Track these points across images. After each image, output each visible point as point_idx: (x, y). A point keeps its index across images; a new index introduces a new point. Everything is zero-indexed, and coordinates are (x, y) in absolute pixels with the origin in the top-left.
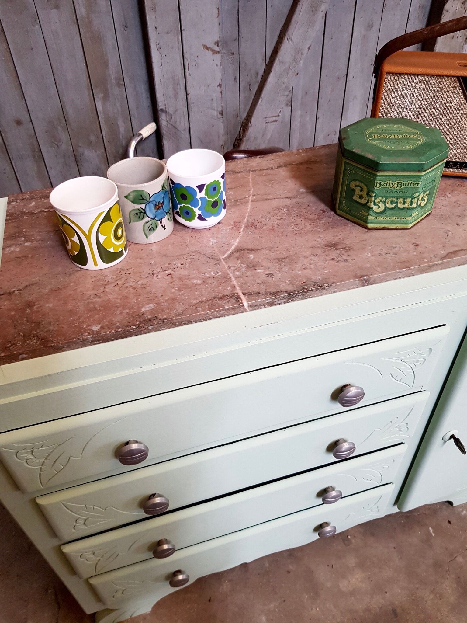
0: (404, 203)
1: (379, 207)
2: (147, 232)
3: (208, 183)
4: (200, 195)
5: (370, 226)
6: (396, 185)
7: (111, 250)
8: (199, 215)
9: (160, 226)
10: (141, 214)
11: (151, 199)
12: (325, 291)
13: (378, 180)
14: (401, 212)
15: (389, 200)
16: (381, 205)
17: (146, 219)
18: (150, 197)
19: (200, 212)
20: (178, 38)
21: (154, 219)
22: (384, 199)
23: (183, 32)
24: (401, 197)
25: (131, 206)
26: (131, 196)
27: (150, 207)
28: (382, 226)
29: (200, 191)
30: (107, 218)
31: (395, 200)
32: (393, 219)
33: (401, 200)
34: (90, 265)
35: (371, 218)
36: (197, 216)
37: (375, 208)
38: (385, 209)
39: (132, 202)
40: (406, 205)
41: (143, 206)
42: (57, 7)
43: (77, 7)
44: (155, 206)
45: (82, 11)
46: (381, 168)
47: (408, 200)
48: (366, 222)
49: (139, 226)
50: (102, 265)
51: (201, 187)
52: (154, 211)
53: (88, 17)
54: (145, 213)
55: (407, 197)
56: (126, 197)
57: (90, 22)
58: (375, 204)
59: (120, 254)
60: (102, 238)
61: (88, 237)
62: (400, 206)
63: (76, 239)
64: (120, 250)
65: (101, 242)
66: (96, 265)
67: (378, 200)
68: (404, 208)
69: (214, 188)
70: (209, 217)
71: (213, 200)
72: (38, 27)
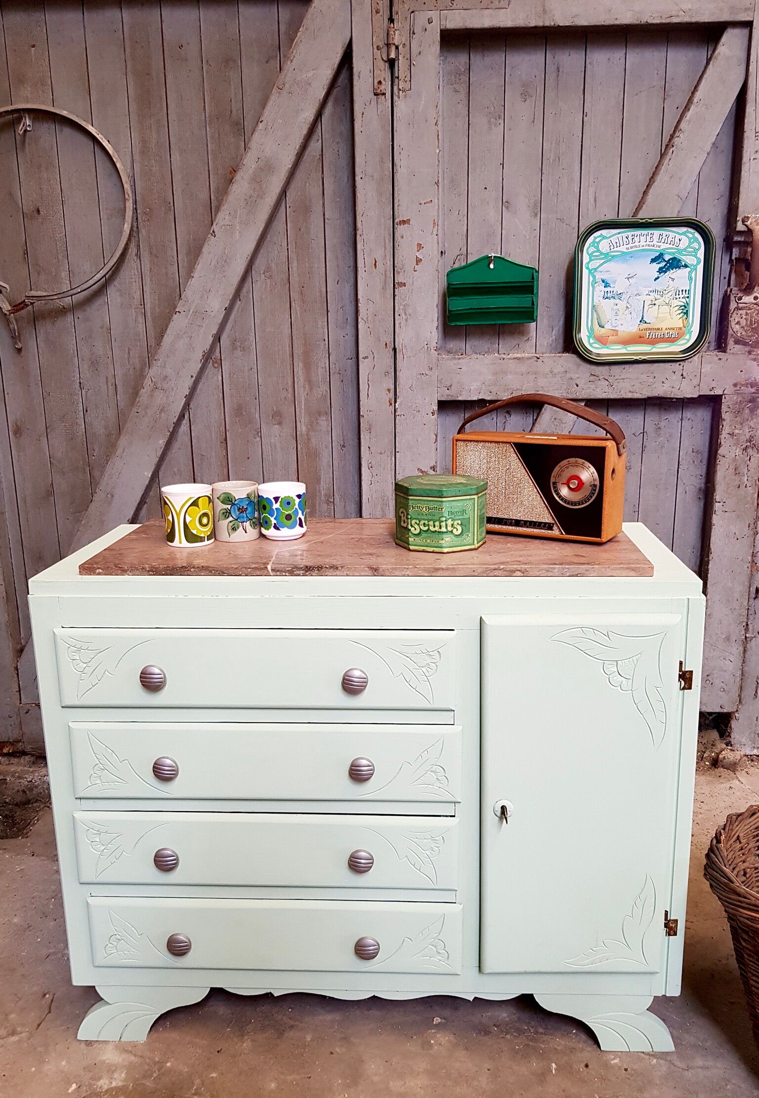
0: (434, 527)
1: (415, 529)
2: (230, 531)
3: (282, 497)
4: (276, 506)
5: (411, 547)
6: (424, 509)
7: (194, 532)
8: (275, 524)
9: (241, 528)
10: (227, 514)
11: (236, 503)
12: (338, 572)
13: (410, 503)
14: (434, 535)
15: (422, 522)
16: (416, 526)
17: (231, 519)
18: (235, 500)
19: (275, 522)
20: (391, 460)
21: (237, 520)
22: (418, 522)
23: (397, 454)
24: (431, 520)
25: (221, 506)
26: (221, 498)
27: (234, 509)
28: (422, 548)
29: (276, 503)
30: (195, 503)
31: (426, 522)
32: (428, 541)
33: (431, 523)
34: (176, 543)
35: (411, 539)
36: (273, 525)
37: (412, 529)
38: (420, 531)
39: (222, 502)
40: (437, 529)
41: (229, 507)
42: (280, 423)
43: (298, 424)
44: (239, 509)
45: (302, 428)
46: (410, 493)
47: (437, 524)
48: (408, 544)
49: (224, 524)
50: (185, 544)
51: (276, 499)
52: (238, 513)
53: (307, 435)
54: (230, 513)
55: (436, 521)
56: (218, 498)
57: (309, 439)
58: (412, 526)
59: (201, 539)
60: (188, 519)
61: (178, 515)
62: (432, 529)
63: (170, 518)
64: (202, 535)
65: (188, 522)
66: (180, 543)
67: (413, 522)
68: (436, 531)
69: (288, 503)
70: (283, 527)
71: (287, 513)
72: (258, 439)
